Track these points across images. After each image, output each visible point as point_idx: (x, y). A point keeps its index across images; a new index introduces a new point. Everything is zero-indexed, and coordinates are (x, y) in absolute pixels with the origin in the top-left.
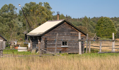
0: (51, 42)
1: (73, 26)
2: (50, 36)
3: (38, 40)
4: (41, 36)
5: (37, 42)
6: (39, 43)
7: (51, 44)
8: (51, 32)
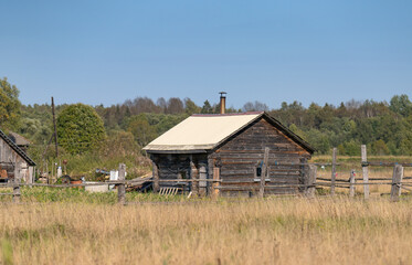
0: (231, 169)
1: (281, 129)
2: (228, 154)
3: (192, 164)
4: (207, 154)
5: (189, 167)
6: (194, 170)
7: (232, 172)
8: (231, 143)
